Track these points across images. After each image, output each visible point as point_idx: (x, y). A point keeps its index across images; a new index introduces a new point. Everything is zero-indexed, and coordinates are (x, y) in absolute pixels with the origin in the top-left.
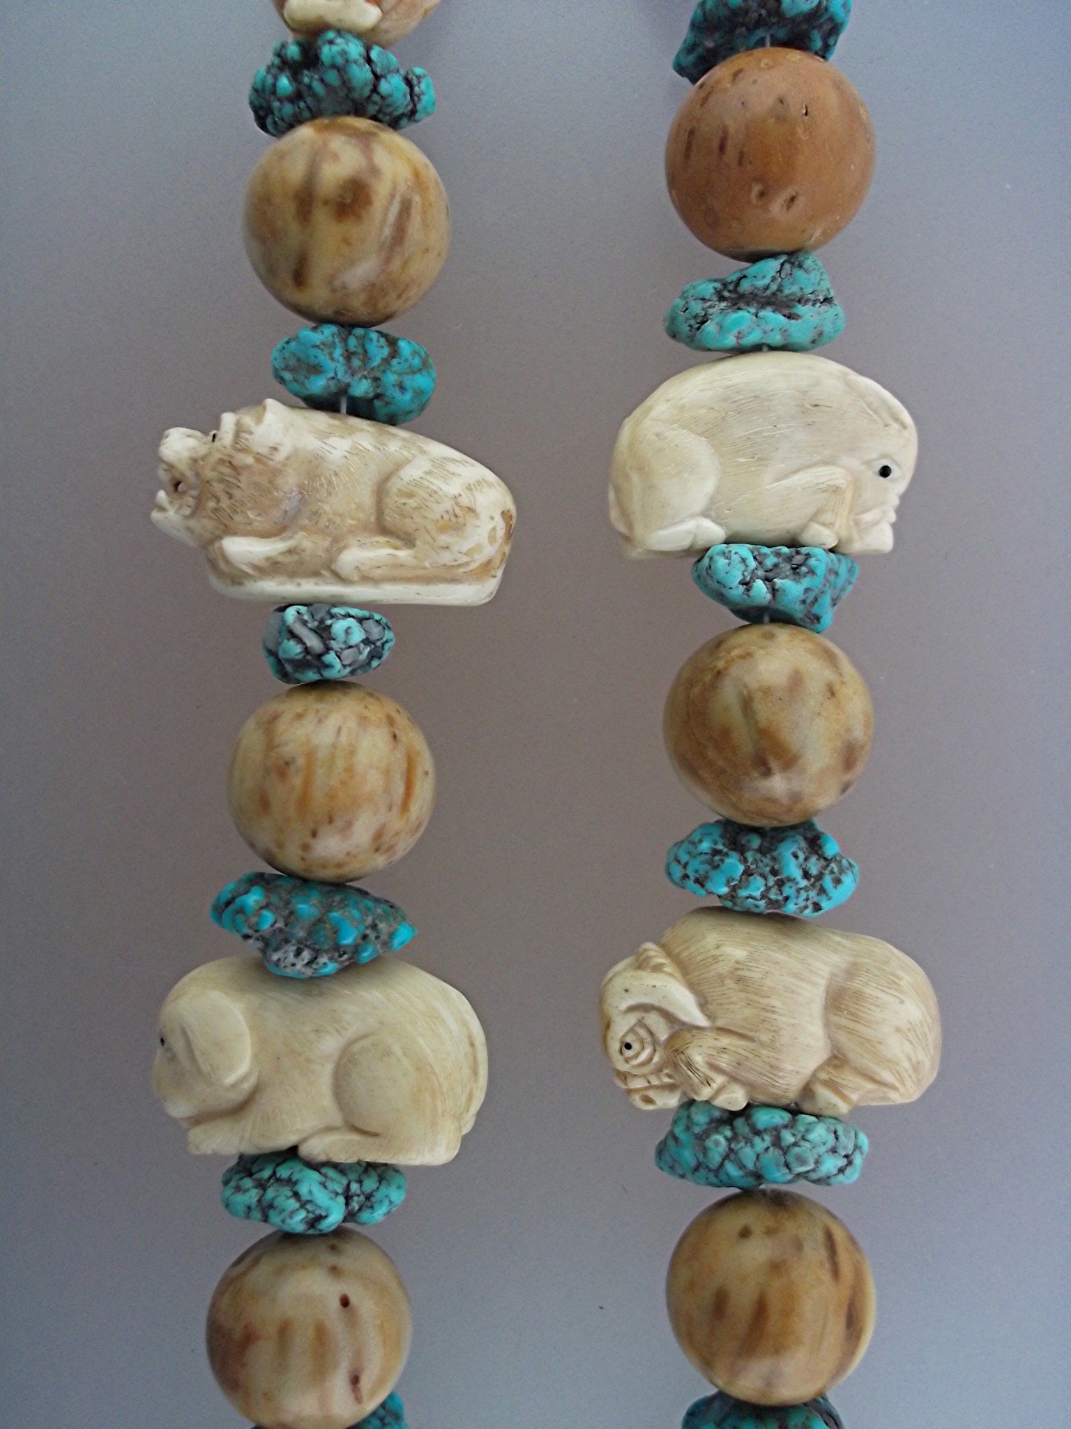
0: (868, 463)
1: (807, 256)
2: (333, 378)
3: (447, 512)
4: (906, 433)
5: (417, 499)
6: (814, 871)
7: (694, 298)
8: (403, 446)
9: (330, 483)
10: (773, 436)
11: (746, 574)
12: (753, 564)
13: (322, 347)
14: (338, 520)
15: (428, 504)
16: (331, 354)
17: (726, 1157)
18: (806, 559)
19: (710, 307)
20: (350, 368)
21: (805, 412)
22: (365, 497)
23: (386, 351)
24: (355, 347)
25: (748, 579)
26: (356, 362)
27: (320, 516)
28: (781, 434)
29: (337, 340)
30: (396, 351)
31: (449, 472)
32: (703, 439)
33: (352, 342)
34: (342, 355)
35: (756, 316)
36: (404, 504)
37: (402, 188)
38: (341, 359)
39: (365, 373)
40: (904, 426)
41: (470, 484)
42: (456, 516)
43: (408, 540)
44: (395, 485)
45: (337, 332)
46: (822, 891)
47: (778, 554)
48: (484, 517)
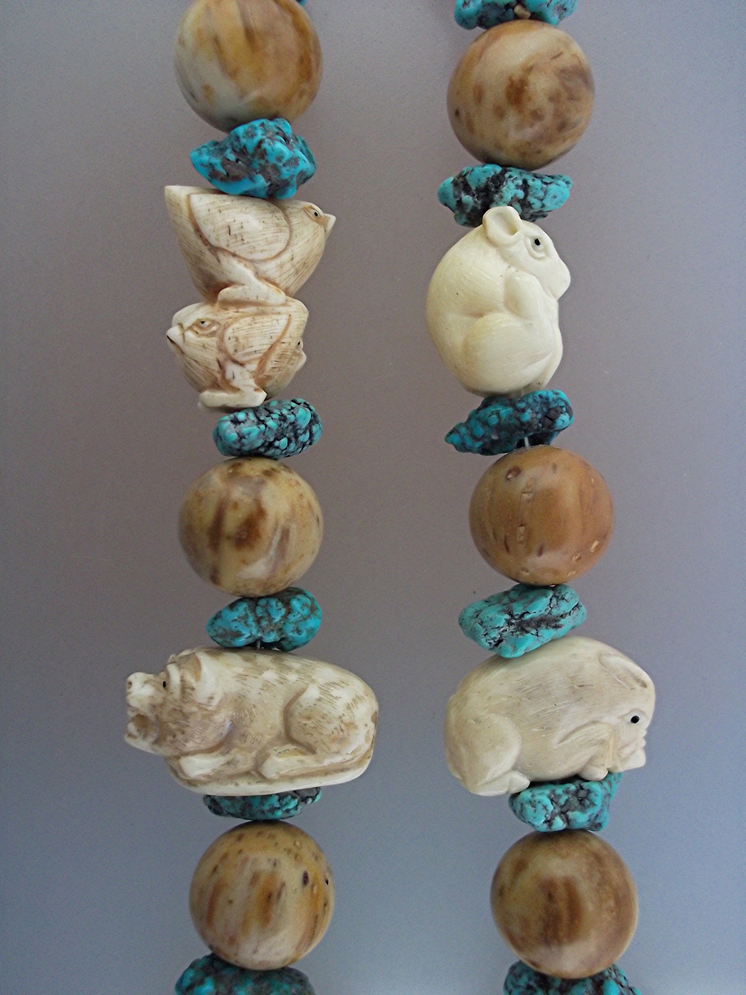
0: (622, 717)
1: (566, 591)
2: (250, 637)
3: (336, 728)
4: (646, 690)
5: (313, 720)
7: (492, 627)
8: (298, 678)
9: (251, 713)
10: (555, 712)
11: (547, 816)
12: (551, 808)
13: (239, 620)
14: (259, 738)
15: (321, 724)
16: (246, 622)
18: (588, 793)
19: (503, 631)
20: (261, 627)
21: (574, 692)
22: (276, 719)
23: (283, 611)
24: (262, 613)
25: (549, 819)
26: (264, 623)
27: (246, 737)
28: (560, 710)
29: (248, 612)
30: (290, 609)
31: (333, 696)
32: (506, 718)
33: (259, 611)
34: (254, 621)
35: (538, 636)
36: (305, 724)
37: (282, 521)
38: (254, 624)
39: (272, 627)
40: (644, 685)
41: (348, 704)
42: (342, 730)
43: (310, 750)
44: (297, 711)
45: (247, 606)
47: (567, 792)
48: (361, 726)
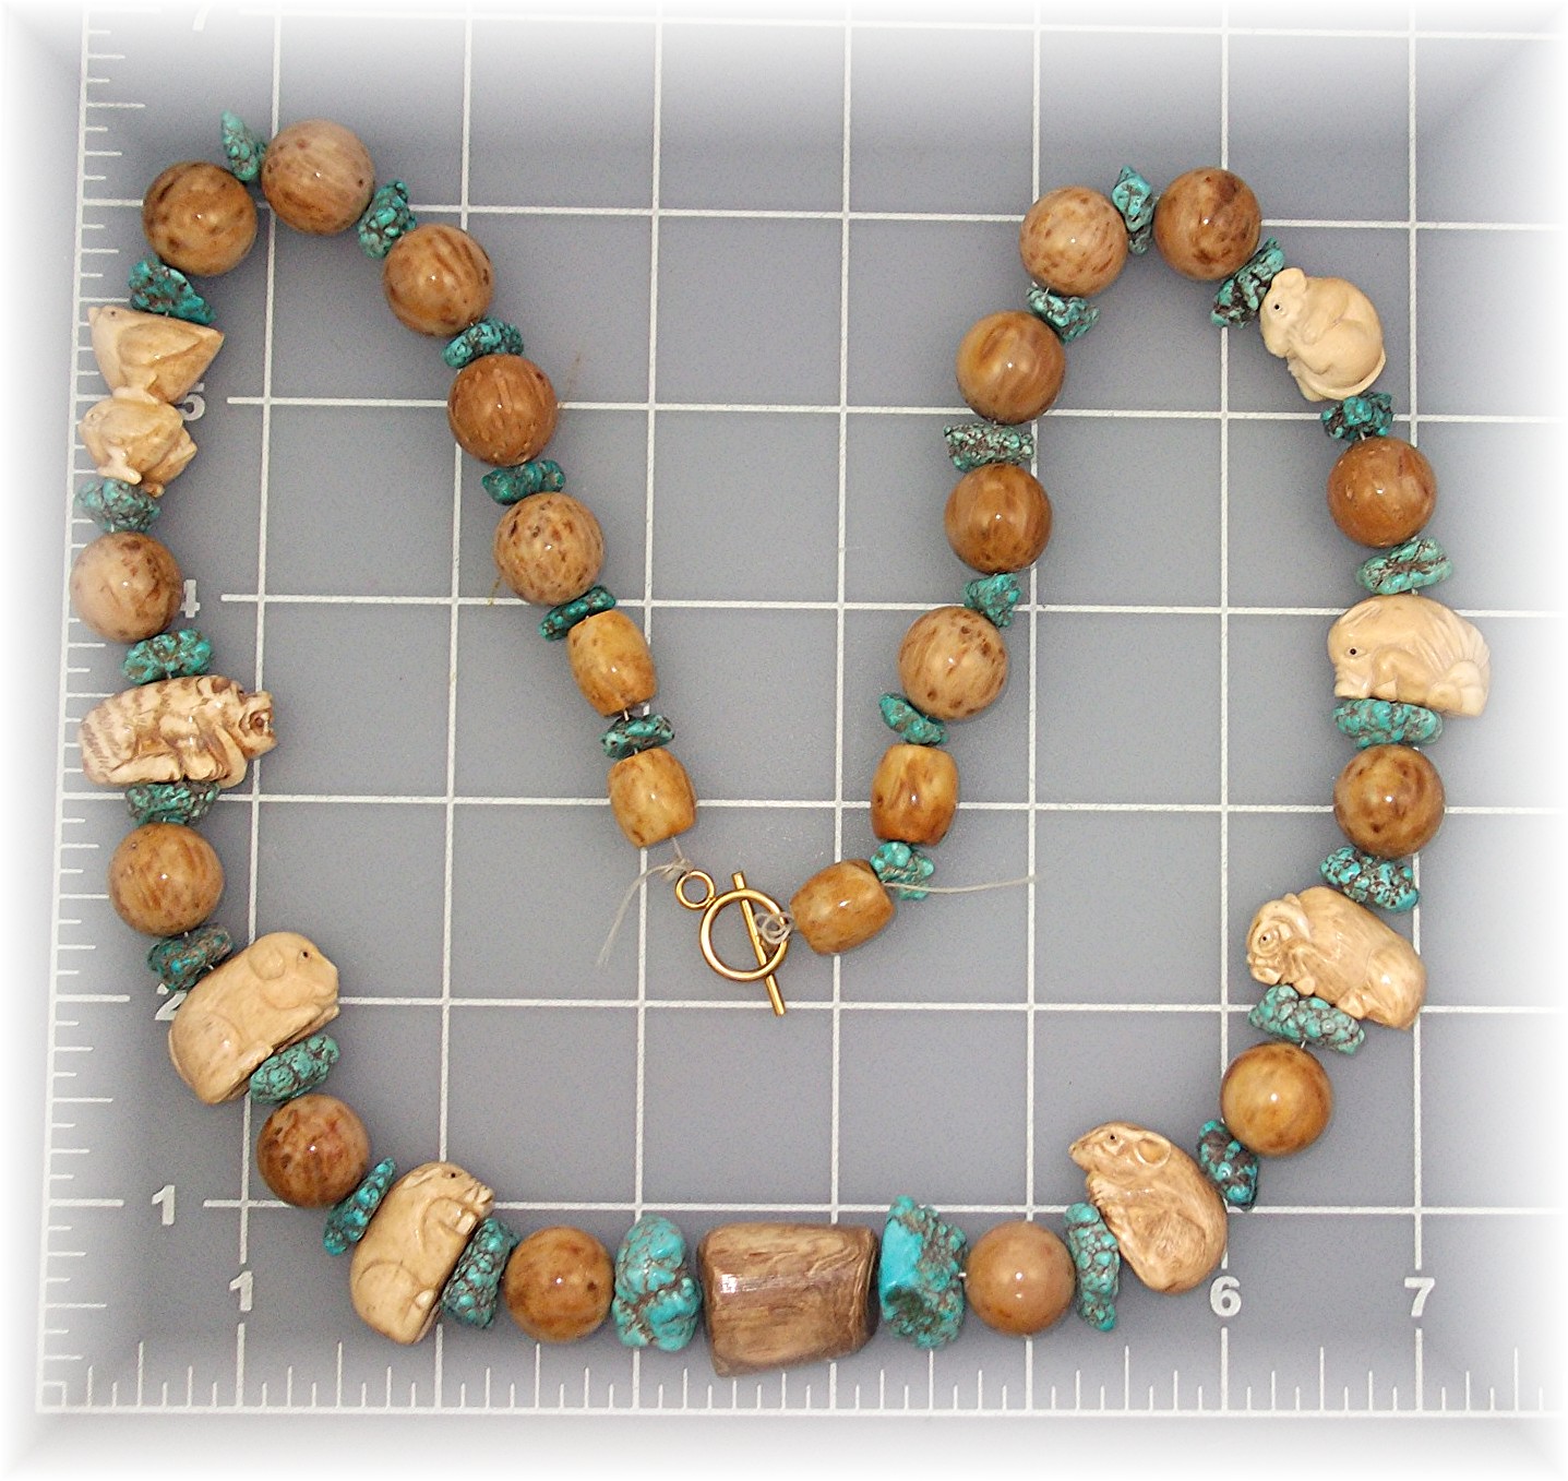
6: (1396, 883)
13: (141, 655)
16: (147, 657)
17: (1289, 1017)
20: (160, 659)
39: (169, 658)
46: (1398, 894)
